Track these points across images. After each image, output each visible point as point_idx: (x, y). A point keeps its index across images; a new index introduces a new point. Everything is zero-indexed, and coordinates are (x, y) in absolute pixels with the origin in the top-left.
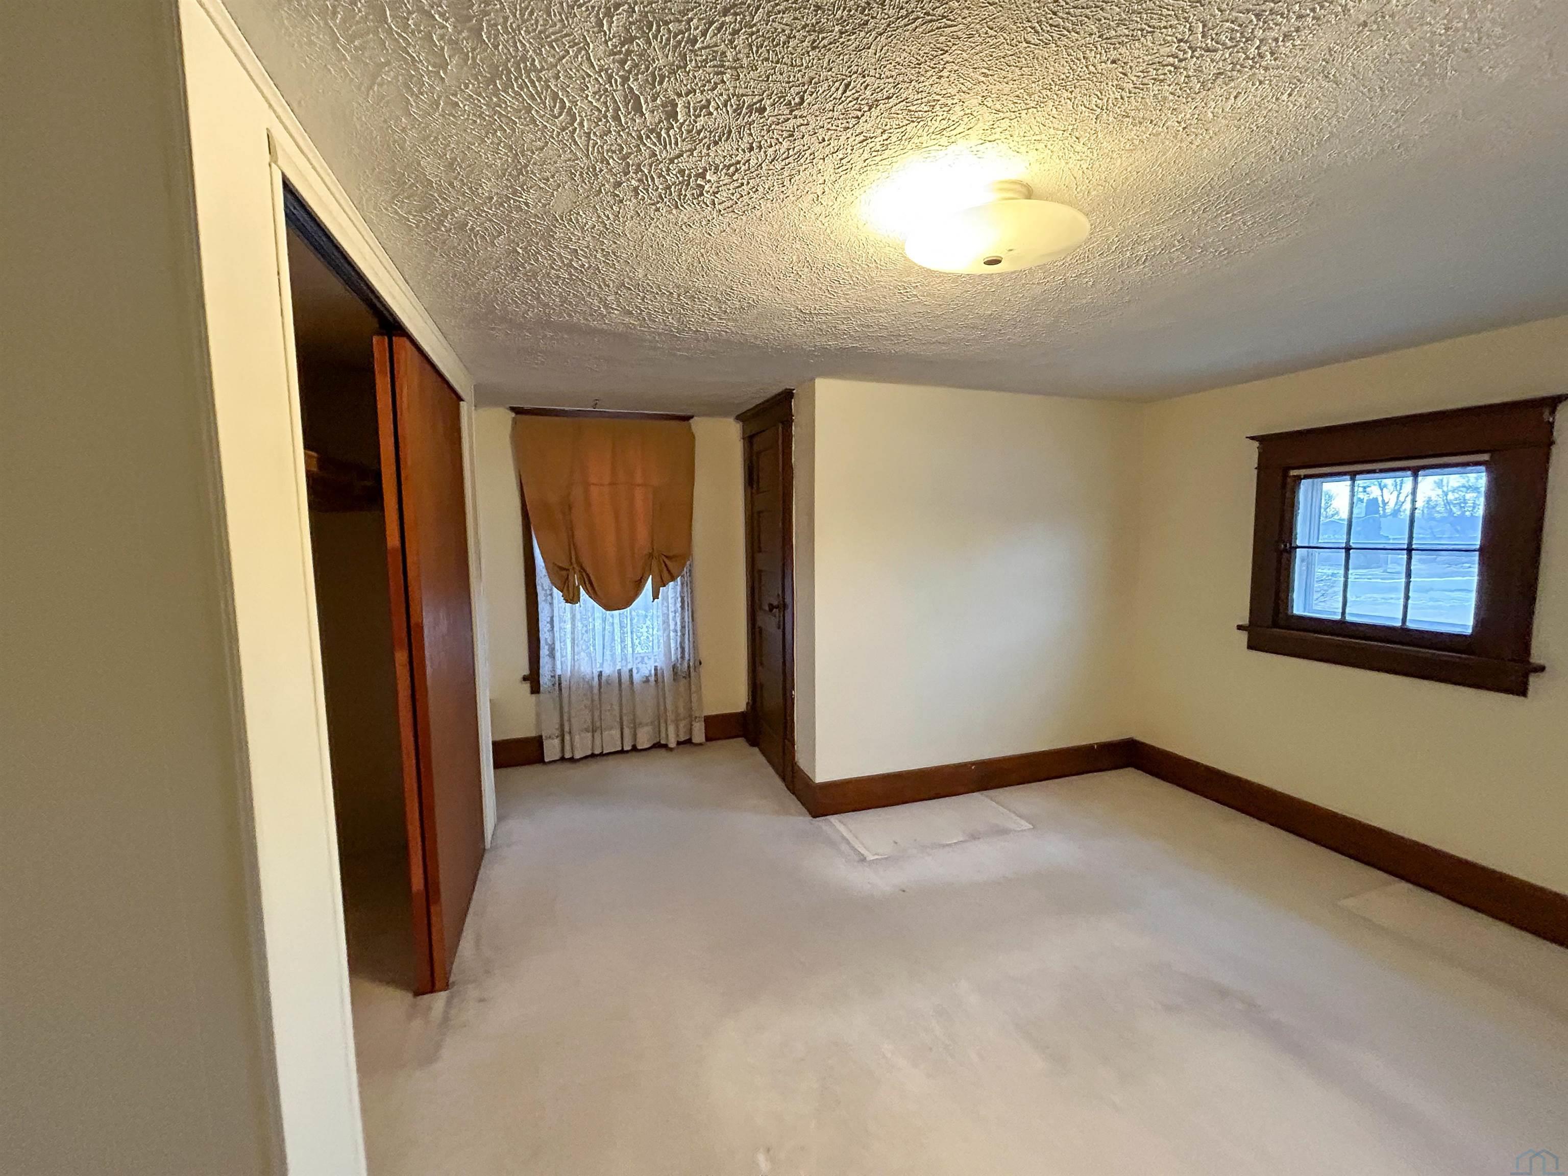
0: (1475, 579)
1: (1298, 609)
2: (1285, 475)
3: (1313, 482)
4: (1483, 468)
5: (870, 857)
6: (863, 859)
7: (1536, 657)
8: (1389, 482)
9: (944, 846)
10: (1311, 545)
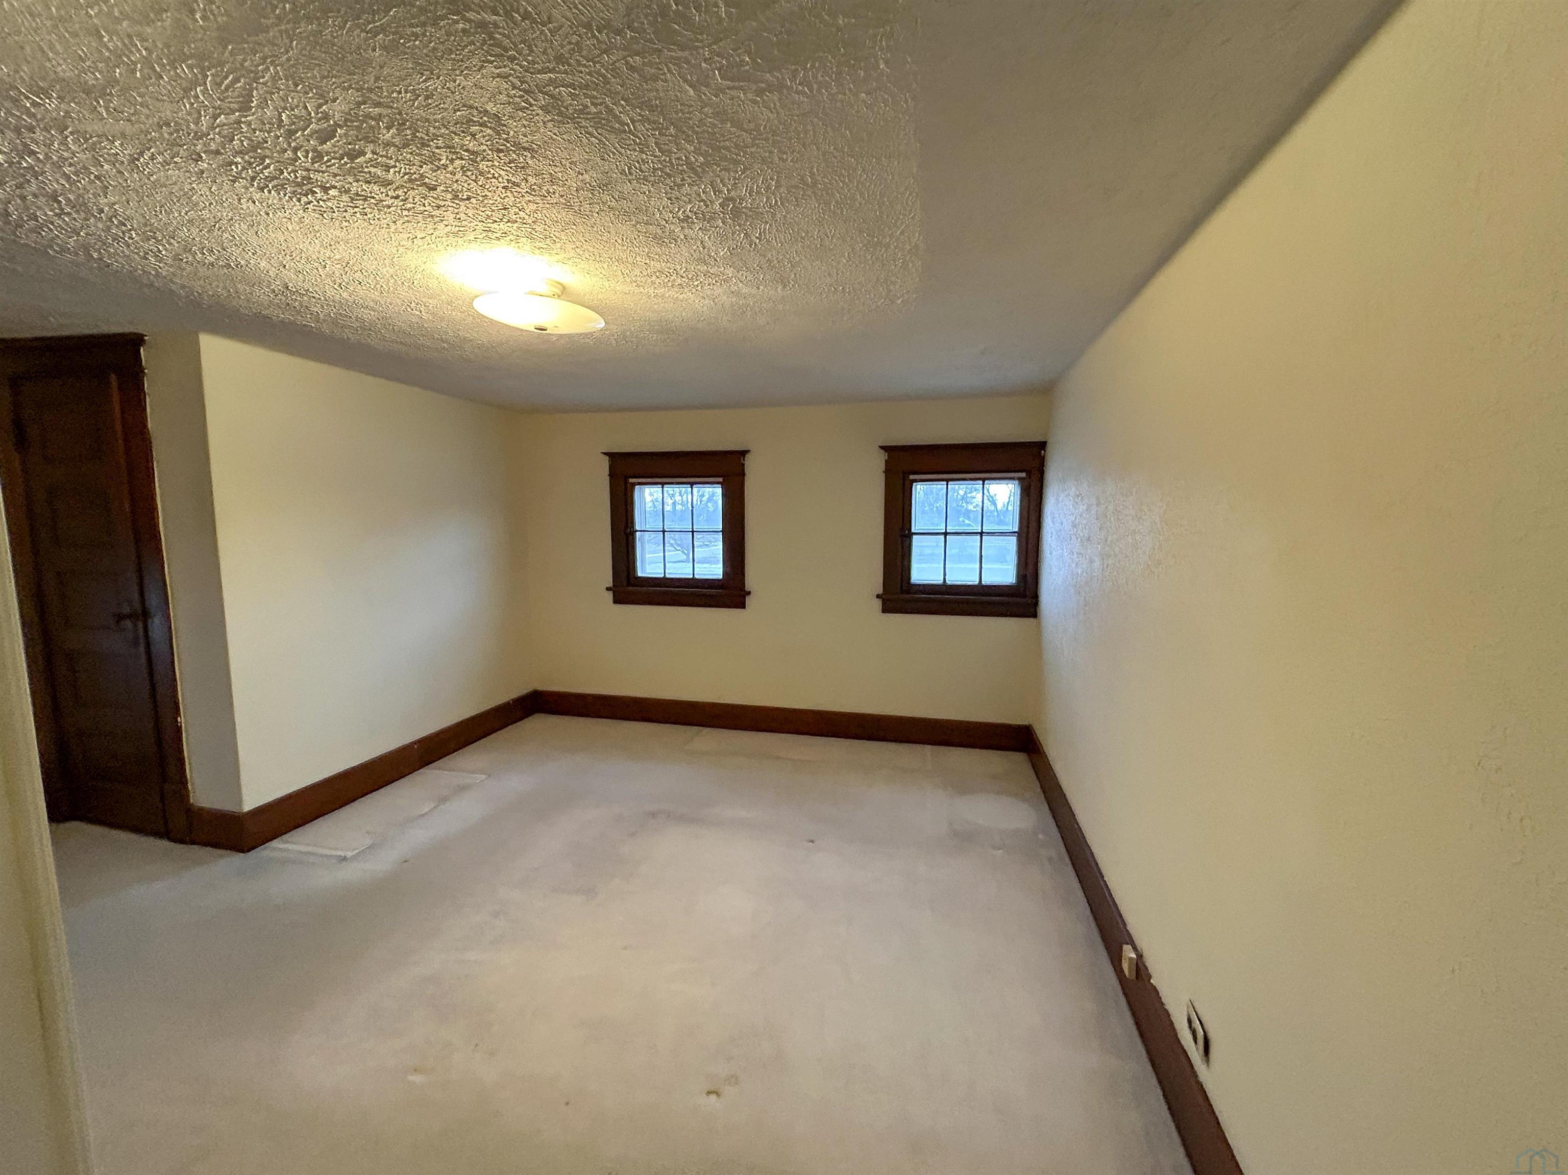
0: (721, 547)
1: (640, 574)
2: (626, 482)
3: (640, 488)
4: (720, 486)
5: (349, 854)
6: (345, 859)
7: (747, 588)
8: (677, 490)
9: (423, 815)
10: (642, 529)
